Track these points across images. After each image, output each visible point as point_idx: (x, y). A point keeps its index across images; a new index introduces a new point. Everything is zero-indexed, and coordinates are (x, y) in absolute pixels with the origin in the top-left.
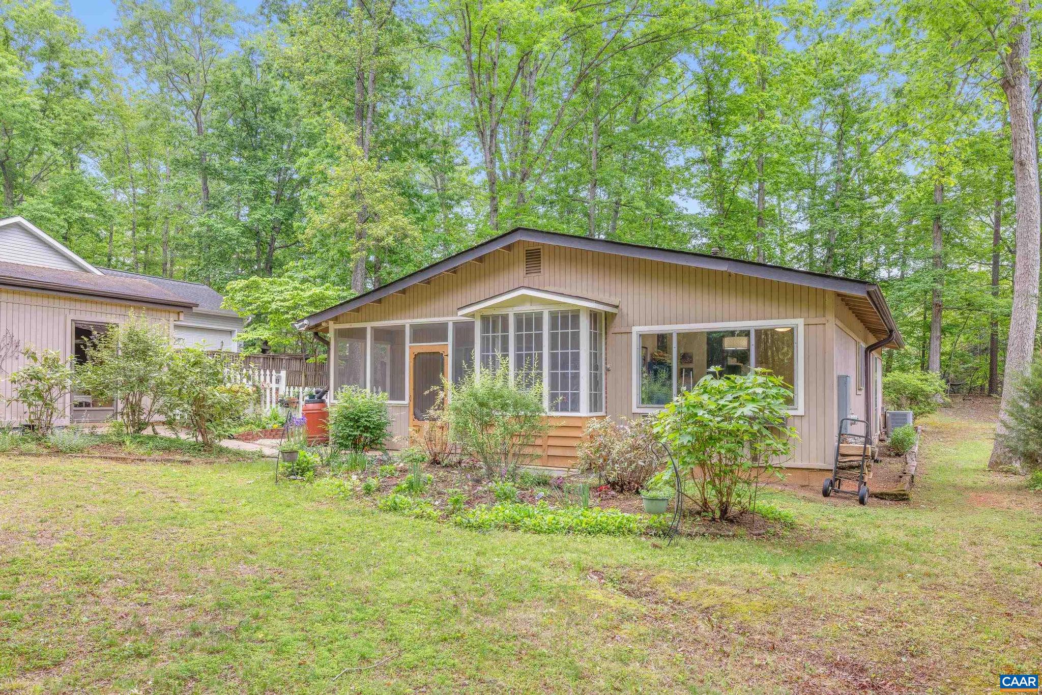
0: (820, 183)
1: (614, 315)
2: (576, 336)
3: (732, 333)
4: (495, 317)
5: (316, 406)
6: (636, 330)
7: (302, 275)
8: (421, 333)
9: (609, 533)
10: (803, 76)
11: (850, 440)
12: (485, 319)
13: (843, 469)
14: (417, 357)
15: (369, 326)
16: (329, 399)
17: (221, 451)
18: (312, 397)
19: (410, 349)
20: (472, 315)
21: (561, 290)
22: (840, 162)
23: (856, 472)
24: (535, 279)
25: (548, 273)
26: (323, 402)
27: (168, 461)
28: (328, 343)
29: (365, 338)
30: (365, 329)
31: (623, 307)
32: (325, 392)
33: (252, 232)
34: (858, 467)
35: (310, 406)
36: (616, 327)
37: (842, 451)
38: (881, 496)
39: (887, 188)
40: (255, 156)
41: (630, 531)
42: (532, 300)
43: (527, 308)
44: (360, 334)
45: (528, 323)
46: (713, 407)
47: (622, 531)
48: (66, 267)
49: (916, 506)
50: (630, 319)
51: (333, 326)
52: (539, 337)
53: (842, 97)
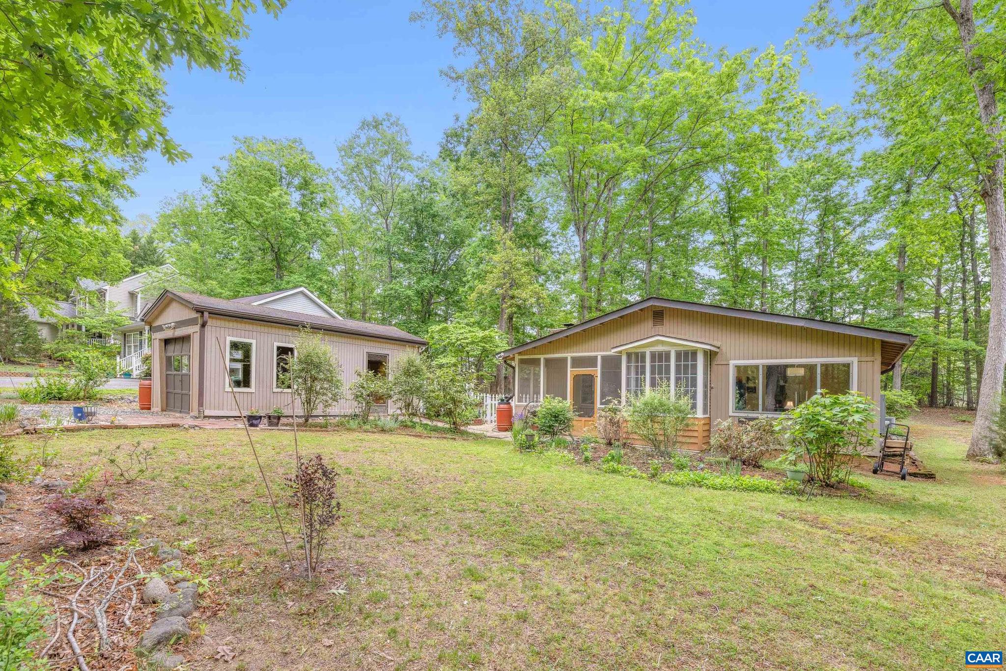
0: (803, 256)
1: (716, 353)
2: (694, 367)
3: (793, 366)
4: (637, 354)
5: (506, 406)
6: (732, 363)
7: (466, 321)
8: (577, 362)
9: (760, 491)
10: (796, 184)
11: (894, 437)
12: (629, 355)
13: (888, 456)
14: (576, 378)
15: (542, 357)
16: (514, 403)
17: (468, 434)
18: (502, 400)
19: (571, 372)
20: (621, 352)
21: (679, 337)
22: (821, 242)
23: (899, 459)
24: (659, 329)
25: (669, 326)
26: (509, 404)
27: (445, 438)
28: (514, 368)
29: (540, 365)
30: (539, 359)
31: (724, 349)
32: (511, 398)
33: (420, 294)
34: (901, 455)
35: (502, 406)
36: (718, 360)
37: (888, 445)
38: (915, 475)
39: (854, 259)
40: (422, 246)
41: (774, 490)
42: (663, 343)
43: (660, 348)
44: (536, 362)
45: (661, 358)
46: (828, 415)
47: (768, 490)
48: (323, 315)
49: (941, 483)
50: (728, 355)
51: (517, 357)
52: (668, 368)
53: (825, 198)
